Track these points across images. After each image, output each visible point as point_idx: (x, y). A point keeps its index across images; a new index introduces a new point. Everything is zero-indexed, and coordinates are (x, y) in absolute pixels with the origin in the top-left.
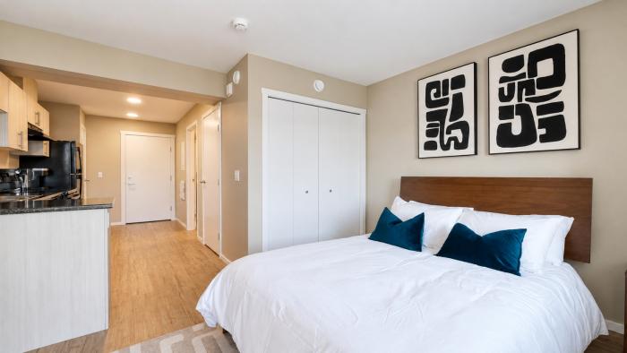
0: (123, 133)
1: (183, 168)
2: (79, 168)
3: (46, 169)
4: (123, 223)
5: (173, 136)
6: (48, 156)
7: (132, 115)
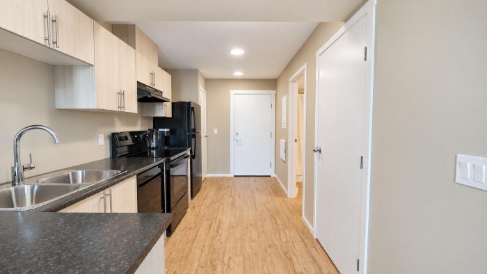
0: (232, 92)
1: (284, 126)
2: (193, 127)
3: (168, 130)
4: (231, 175)
5: (273, 92)
6: (171, 116)
7: (238, 74)
